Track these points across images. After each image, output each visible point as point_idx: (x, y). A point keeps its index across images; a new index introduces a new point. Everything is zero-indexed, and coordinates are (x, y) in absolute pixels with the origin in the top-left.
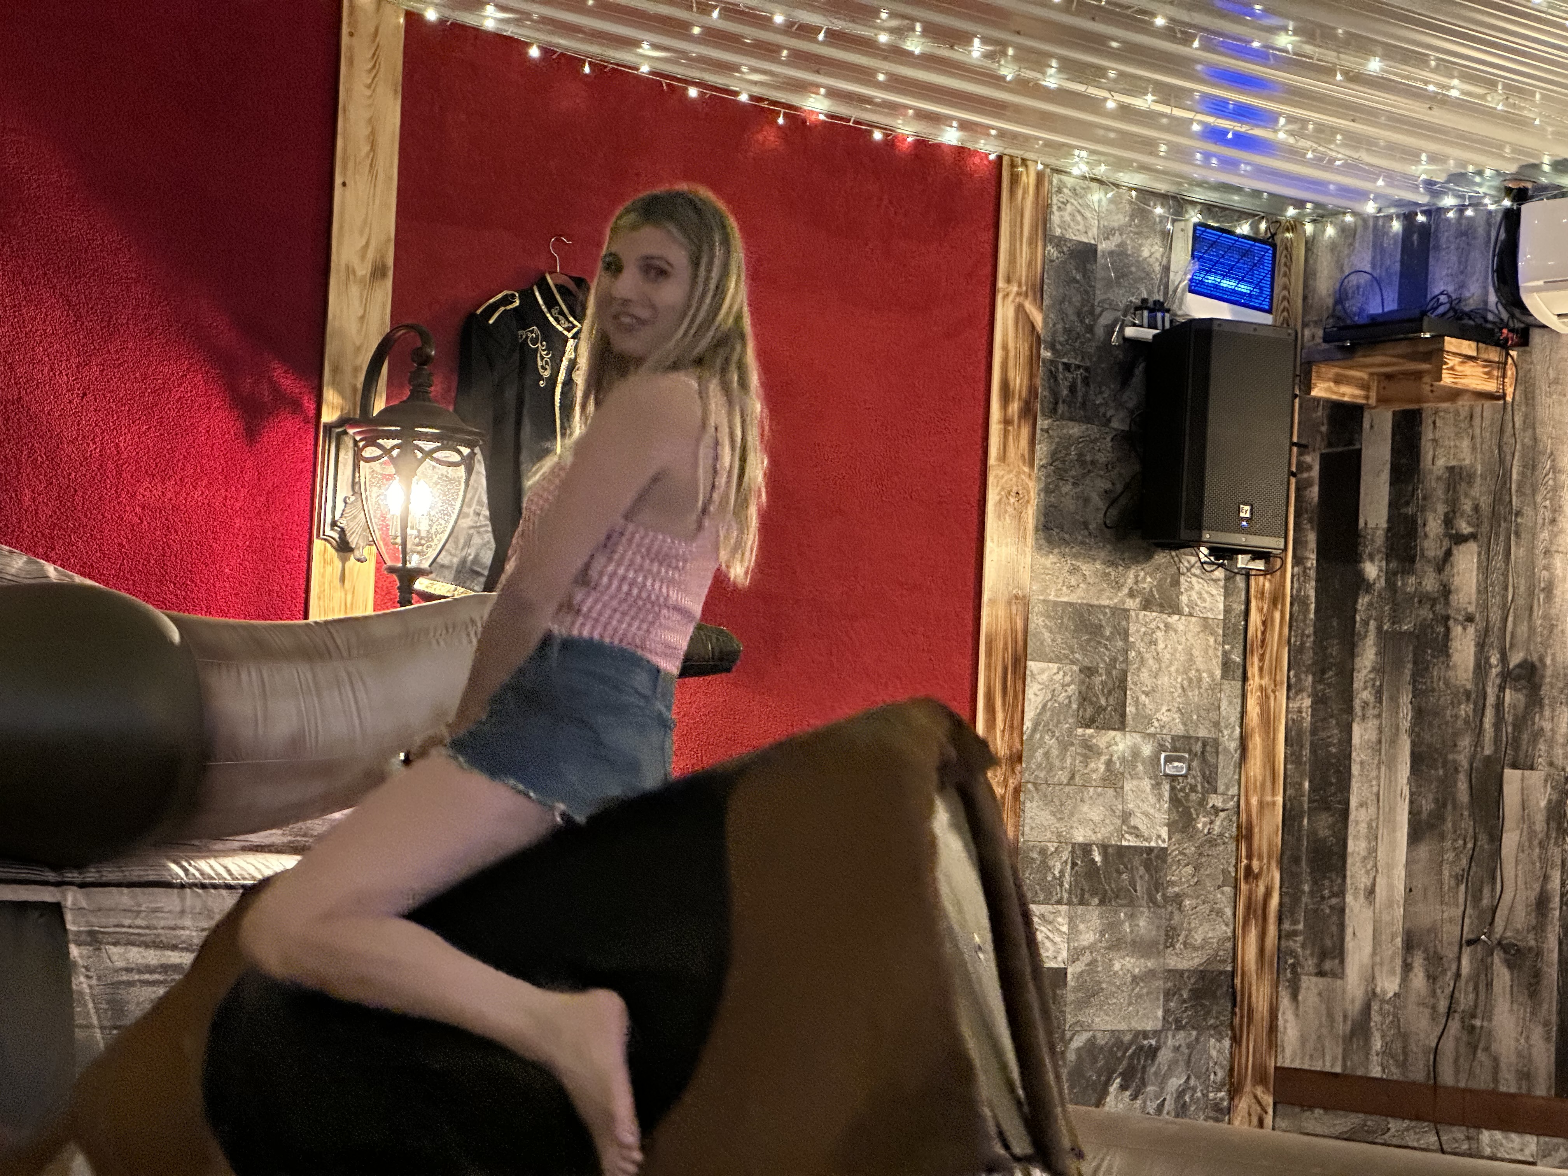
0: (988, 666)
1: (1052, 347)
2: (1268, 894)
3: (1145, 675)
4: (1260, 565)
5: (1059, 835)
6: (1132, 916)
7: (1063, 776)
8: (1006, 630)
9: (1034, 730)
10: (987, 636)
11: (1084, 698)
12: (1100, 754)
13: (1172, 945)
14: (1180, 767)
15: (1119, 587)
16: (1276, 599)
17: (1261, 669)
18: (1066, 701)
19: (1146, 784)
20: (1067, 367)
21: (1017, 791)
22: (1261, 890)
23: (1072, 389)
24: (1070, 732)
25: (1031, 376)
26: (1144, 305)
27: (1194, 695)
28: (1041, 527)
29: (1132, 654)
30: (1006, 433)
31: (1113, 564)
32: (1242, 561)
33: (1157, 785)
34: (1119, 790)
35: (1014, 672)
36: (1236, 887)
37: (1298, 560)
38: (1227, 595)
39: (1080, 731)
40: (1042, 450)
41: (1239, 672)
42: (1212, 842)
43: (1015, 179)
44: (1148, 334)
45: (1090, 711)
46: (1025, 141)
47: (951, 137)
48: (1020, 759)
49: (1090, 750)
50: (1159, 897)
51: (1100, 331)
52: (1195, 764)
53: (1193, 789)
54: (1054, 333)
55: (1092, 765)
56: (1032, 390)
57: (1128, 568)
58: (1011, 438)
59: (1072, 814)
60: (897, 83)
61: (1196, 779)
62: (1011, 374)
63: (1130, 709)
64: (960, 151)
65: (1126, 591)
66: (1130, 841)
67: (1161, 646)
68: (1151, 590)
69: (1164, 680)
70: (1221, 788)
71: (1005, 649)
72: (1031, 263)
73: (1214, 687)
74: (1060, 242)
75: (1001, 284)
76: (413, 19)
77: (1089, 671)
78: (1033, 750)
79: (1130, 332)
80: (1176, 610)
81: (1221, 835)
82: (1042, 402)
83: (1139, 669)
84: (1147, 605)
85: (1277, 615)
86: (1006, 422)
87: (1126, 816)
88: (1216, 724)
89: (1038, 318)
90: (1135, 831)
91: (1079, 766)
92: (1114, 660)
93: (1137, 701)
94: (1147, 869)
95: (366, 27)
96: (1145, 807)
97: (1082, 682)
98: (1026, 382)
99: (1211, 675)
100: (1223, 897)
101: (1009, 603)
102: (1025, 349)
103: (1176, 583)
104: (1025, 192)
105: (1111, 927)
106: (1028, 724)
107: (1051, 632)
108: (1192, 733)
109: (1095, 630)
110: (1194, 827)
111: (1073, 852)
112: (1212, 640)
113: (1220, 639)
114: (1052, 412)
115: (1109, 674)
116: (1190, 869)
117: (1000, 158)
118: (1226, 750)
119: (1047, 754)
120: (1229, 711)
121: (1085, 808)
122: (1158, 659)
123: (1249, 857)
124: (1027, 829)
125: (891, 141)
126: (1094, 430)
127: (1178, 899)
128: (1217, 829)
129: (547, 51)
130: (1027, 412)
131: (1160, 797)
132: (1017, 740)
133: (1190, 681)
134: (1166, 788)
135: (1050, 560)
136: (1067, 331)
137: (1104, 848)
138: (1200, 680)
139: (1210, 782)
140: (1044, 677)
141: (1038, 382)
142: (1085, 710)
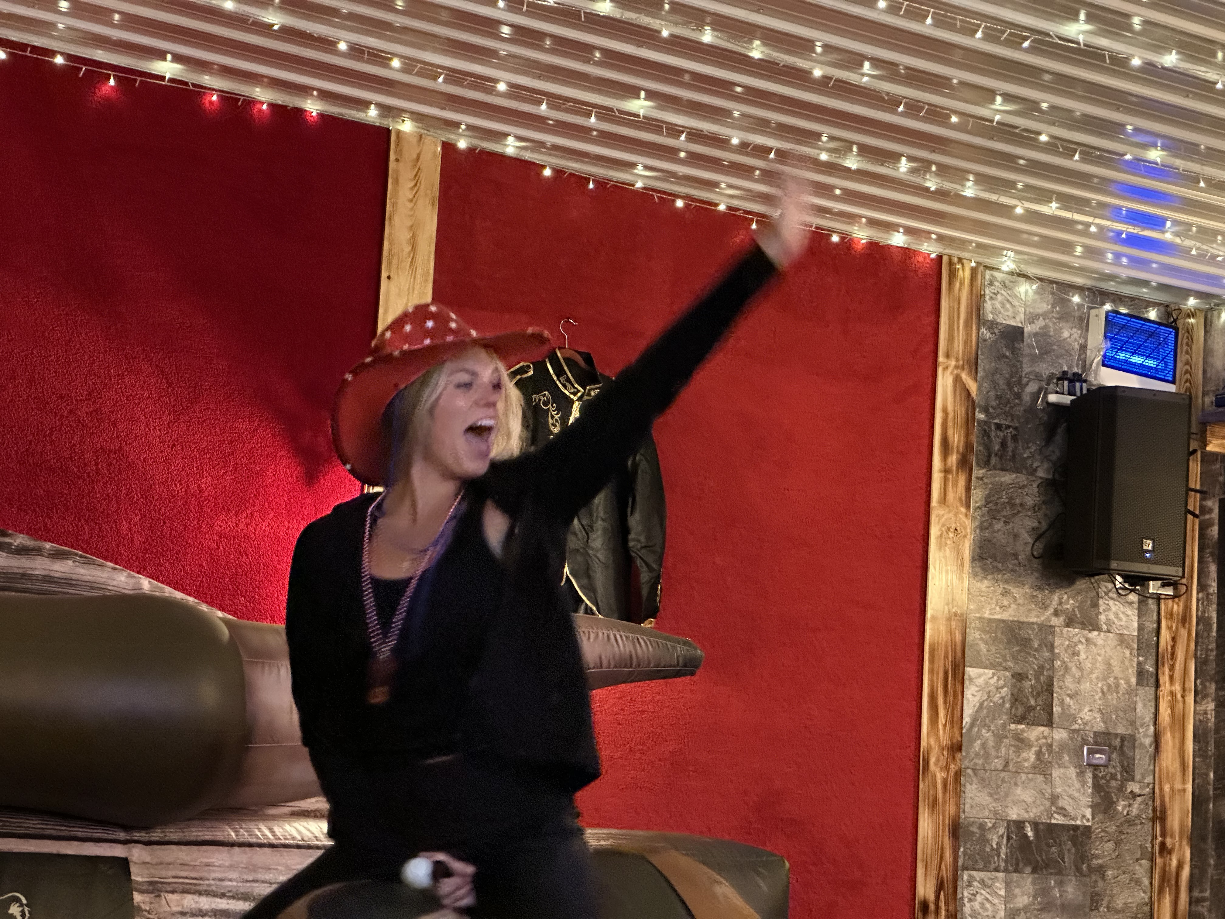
0: (931, 671)
1: (985, 410)
2: (1180, 866)
3: (1069, 682)
4: (1169, 591)
5: (996, 813)
6: (1060, 884)
7: (998, 763)
8: (947, 642)
9: (972, 725)
10: (930, 646)
11: (1016, 699)
12: (1030, 746)
13: (1097, 908)
14: (1099, 758)
15: (1044, 607)
16: (1185, 619)
17: (1171, 678)
18: (1001, 701)
19: (1072, 772)
20: (999, 427)
21: (958, 774)
22: (1174, 863)
23: (1004, 445)
24: (1004, 726)
25: (967, 435)
26: (1064, 376)
27: (1112, 698)
28: (977, 557)
29: (1058, 663)
30: (946, 480)
31: (1040, 588)
32: (1153, 587)
33: (1081, 774)
34: (1048, 777)
35: (954, 676)
36: (1152, 860)
37: (1202, 587)
38: (1141, 615)
39: (1013, 726)
40: (978, 495)
41: (1152, 680)
42: (1130, 822)
43: (953, 274)
44: (1067, 399)
45: (1020, 711)
46: (962, 244)
47: (898, 240)
48: (960, 748)
49: (1021, 742)
50: (1084, 867)
51: (1027, 398)
52: (1114, 756)
53: (1113, 777)
54: (987, 400)
55: (1024, 755)
56: (968, 446)
57: (1052, 592)
58: (950, 485)
59: (1007, 795)
60: (850, 196)
61: (1116, 768)
62: (950, 432)
63: (1056, 709)
64: (907, 252)
65: (1051, 610)
66: (1058, 819)
67: (1083, 656)
68: (1073, 609)
69: (1086, 686)
70: (1138, 777)
71: (946, 657)
72: (967, 342)
73: (1130, 692)
74: (992, 325)
75: (941, 359)
76: (448, 148)
77: (1019, 677)
78: (971, 742)
79: (1053, 398)
80: (1096, 627)
81: (1138, 816)
82: (977, 455)
83: (1063, 675)
84: (1070, 623)
85: (1183, 632)
86: (946, 471)
87: (1054, 799)
88: (1133, 723)
89: (973, 387)
90: (1062, 811)
91: (1012, 755)
92: (1042, 667)
93: (1062, 702)
94: (1074, 844)
95: (410, 154)
96: (1071, 791)
97: (1014, 686)
98: (962, 439)
99: (1128, 682)
100: (1141, 869)
101: (949, 619)
102: (961, 411)
103: (1095, 605)
104: (962, 284)
105: (1044, 892)
106: (967, 720)
107: (986, 643)
108: (1111, 730)
109: (1025, 643)
110: (1115, 810)
111: (1008, 828)
112: (1127, 652)
113: (1135, 652)
114: (986, 463)
115: (1037, 679)
116: (1111, 845)
117: (940, 257)
118: (1142, 745)
119: (984, 745)
120: (1144, 711)
121: (1019, 791)
122: (1080, 669)
123: (1163, 835)
124: (967, 807)
125: (847, 242)
126: (1022, 479)
127: (1101, 870)
128: (1135, 811)
129: (558, 172)
130: (964, 463)
131: (1084, 784)
132: (957, 733)
133: (1109, 686)
134: (1089, 775)
135: (984, 585)
136: (998, 397)
137: (1035, 825)
138: (1117, 686)
139: (1128, 772)
140: (981, 681)
141: (974, 439)
142: (1017, 709)
